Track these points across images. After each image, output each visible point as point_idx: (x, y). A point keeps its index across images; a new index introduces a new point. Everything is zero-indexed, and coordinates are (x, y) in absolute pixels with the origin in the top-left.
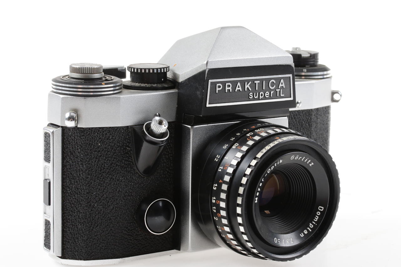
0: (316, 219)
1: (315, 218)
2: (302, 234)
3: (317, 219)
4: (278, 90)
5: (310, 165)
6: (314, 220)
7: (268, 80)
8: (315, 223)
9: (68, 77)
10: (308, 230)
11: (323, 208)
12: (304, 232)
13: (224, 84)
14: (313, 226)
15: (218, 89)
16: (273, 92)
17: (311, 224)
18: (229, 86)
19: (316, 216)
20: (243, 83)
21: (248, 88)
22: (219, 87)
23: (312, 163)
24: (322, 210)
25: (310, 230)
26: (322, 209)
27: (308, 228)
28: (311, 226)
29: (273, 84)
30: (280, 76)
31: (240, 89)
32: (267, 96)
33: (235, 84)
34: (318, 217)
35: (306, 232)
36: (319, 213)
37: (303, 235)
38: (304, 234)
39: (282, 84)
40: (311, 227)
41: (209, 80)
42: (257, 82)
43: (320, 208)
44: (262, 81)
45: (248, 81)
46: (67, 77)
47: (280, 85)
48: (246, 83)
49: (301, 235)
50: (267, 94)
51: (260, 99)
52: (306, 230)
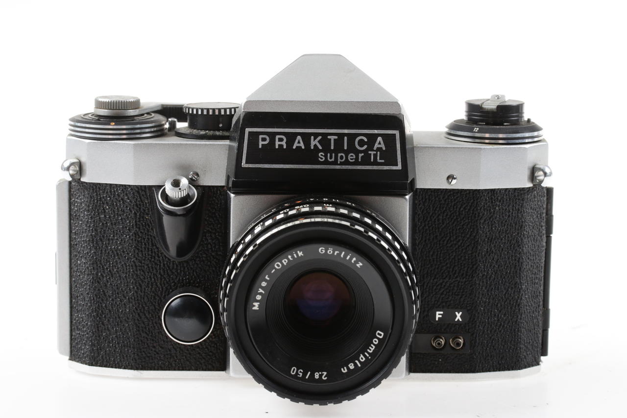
0: (370, 350)
1: (370, 348)
2: (345, 368)
3: (372, 349)
4: (372, 153)
5: (358, 265)
6: (368, 350)
7: (352, 137)
8: (368, 355)
9: (92, 115)
10: (355, 365)
11: (382, 334)
12: (349, 366)
13: (272, 136)
14: (364, 359)
15: (261, 143)
16: (363, 154)
17: (362, 356)
18: (281, 140)
19: (372, 345)
20: (306, 137)
21: (315, 146)
22: (264, 140)
23: (359, 263)
24: (381, 337)
25: (360, 365)
26: (380, 335)
27: (357, 361)
28: (362, 358)
29: (361, 143)
30: (376, 132)
31: (302, 145)
32: (351, 159)
33: (291, 138)
34: (374, 347)
35: (352, 366)
36: (376, 341)
37: (346, 371)
38: (348, 368)
39: (380, 143)
40: (362, 360)
41: (246, 129)
42: (332, 138)
43: (379, 334)
44: (341, 136)
45: (316, 135)
46: (90, 115)
47: (376, 146)
48: (312, 137)
49: (342, 369)
50: (352, 157)
51: (339, 163)
52: (352, 364)
